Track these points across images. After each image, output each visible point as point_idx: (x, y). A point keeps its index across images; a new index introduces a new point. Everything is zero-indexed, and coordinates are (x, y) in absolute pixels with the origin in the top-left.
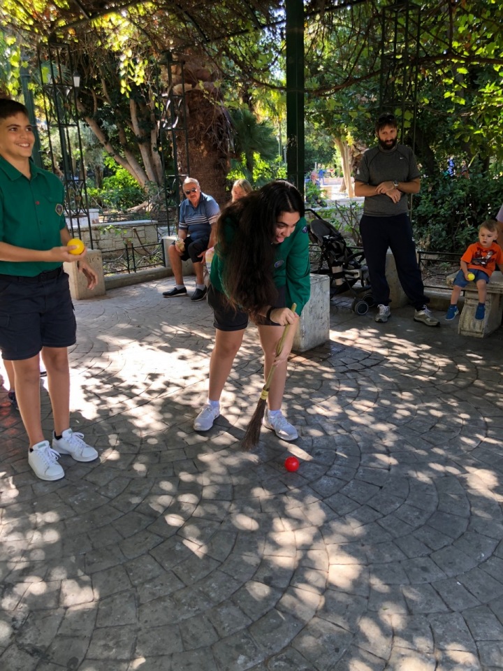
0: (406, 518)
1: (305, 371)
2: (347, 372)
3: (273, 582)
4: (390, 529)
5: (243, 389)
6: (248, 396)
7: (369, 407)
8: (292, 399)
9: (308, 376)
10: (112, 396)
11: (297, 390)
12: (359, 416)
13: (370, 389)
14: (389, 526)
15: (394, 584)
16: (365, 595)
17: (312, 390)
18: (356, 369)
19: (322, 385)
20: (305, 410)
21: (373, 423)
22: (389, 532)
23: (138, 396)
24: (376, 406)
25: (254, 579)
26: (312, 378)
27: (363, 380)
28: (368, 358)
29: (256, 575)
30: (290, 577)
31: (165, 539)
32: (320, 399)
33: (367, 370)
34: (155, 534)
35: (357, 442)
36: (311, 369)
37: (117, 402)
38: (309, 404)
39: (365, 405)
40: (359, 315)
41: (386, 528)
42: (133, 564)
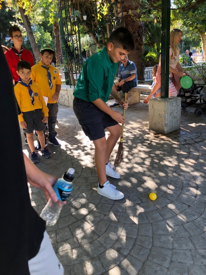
0: (200, 225)
1: (164, 143)
2: (186, 144)
3: (121, 251)
4: (189, 230)
5: (132, 150)
6: (134, 154)
7: (192, 163)
8: (155, 156)
9: (165, 146)
10: (76, 150)
11: (158, 152)
12: (186, 167)
13: (195, 154)
14: (189, 228)
15: (184, 263)
16: (167, 267)
17: (165, 153)
18: (190, 143)
19: (171, 151)
20: (160, 162)
21: (193, 171)
22: (188, 232)
23: (86, 150)
24: (196, 162)
25: (112, 247)
26: (167, 147)
27: (193, 149)
28: (198, 138)
29: (114, 246)
30: (130, 249)
31: (78, 220)
32: (168, 157)
33: (196, 144)
34: (74, 217)
35: (182, 180)
36: (168, 142)
37: (77, 153)
38: (162, 159)
39: (191, 162)
40: (198, 116)
41: (187, 229)
42: (60, 231)
